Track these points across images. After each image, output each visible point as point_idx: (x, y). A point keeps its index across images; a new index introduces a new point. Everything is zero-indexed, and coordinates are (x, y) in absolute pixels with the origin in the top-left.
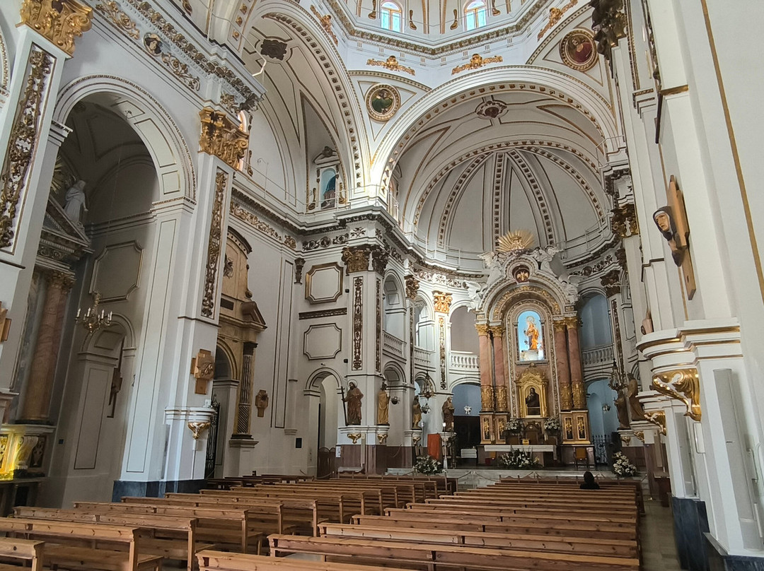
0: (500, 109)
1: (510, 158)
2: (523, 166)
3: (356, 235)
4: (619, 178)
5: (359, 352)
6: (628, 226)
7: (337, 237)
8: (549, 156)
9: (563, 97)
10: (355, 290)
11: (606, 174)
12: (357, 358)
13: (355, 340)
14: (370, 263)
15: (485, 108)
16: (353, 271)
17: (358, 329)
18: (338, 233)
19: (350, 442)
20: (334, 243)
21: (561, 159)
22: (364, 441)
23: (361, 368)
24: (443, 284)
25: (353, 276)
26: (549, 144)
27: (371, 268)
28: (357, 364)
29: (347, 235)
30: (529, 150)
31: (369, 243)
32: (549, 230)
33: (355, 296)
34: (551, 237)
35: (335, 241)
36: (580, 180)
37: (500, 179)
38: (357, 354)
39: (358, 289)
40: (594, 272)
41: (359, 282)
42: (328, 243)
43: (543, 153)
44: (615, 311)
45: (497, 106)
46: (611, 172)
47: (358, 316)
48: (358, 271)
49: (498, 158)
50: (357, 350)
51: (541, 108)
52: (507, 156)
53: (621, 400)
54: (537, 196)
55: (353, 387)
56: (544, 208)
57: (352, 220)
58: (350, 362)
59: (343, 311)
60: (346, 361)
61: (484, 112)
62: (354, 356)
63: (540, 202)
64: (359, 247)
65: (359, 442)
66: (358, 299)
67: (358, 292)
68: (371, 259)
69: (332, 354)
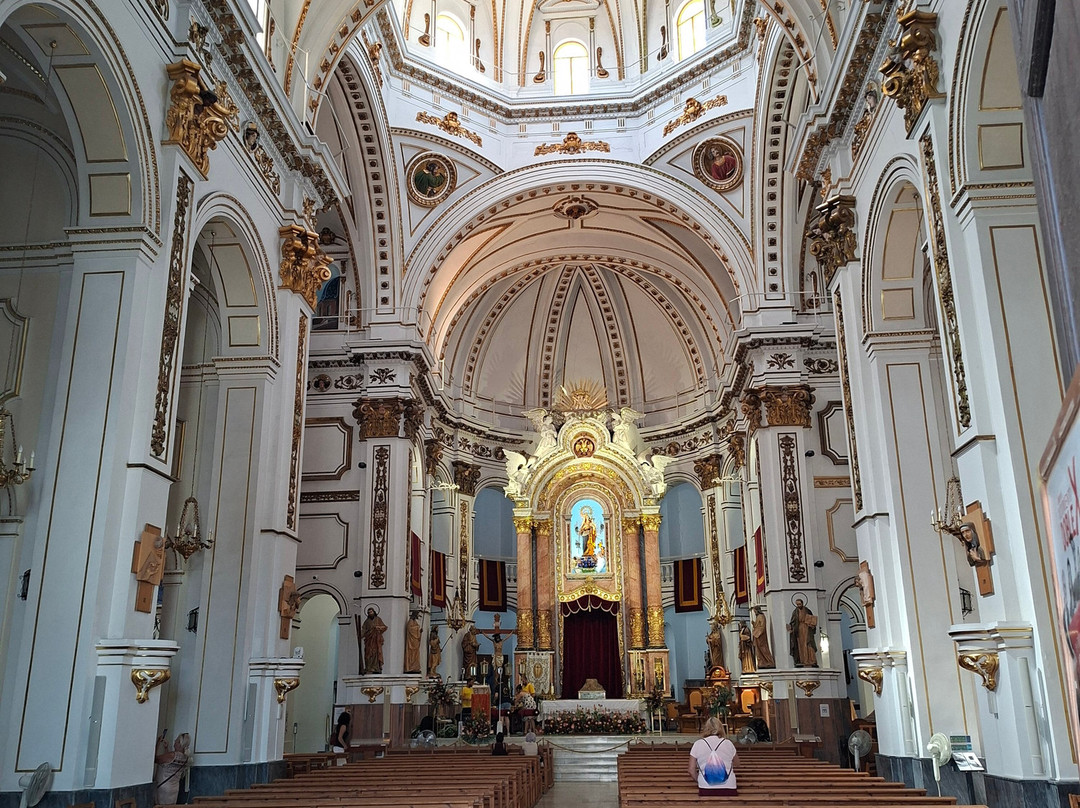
0: (587, 209)
1: (582, 273)
2: (598, 287)
3: (378, 380)
4: (756, 348)
5: (381, 561)
6: (764, 413)
7: (342, 378)
8: (638, 281)
9: (687, 219)
10: (376, 466)
11: (741, 341)
12: (378, 570)
13: (375, 542)
14: (401, 425)
15: (567, 206)
16: (374, 436)
17: (380, 525)
18: (344, 372)
19: (365, 700)
20: (337, 386)
21: (654, 287)
22: (388, 698)
23: (383, 586)
24: (468, 451)
25: (373, 443)
26: (645, 267)
27: (401, 433)
28: (378, 580)
29: (360, 377)
30: (614, 269)
31: (400, 395)
32: (622, 383)
33: (376, 475)
34: (623, 392)
35: (339, 384)
36: (676, 320)
37: (562, 300)
38: (378, 564)
39: (381, 463)
40: (683, 450)
41: (382, 454)
42: (327, 385)
43: (631, 275)
44: (713, 510)
45: (584, 205)
46: (749, 340)
47: (381, 505)
48: (381, 436)
49: (565, 272)
50: (378, 558)
51: (646, 220)
52: (579, 270)
53: (716, 635)
54: (610, 332)
55: (372, 616)
56: (617, 350)
57: (375, 356)
58: (365, 576)
59: (353, 496)
60: (358, 574)
61: (564, 211)
62: (372, 568)
63: (612, 341)
64: (386, 401)
65: (379, 699)
66: (382, 479)
67: (381, 468)
68: (403, 420)
69: (331, 562)
